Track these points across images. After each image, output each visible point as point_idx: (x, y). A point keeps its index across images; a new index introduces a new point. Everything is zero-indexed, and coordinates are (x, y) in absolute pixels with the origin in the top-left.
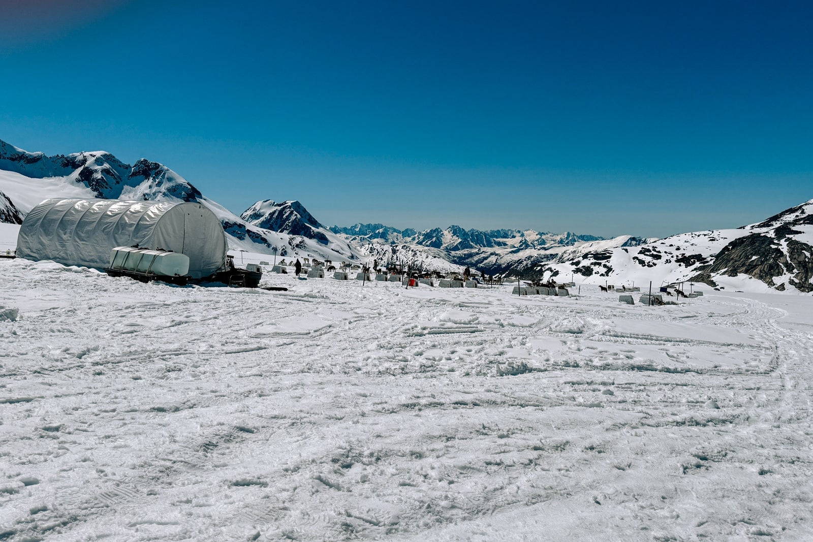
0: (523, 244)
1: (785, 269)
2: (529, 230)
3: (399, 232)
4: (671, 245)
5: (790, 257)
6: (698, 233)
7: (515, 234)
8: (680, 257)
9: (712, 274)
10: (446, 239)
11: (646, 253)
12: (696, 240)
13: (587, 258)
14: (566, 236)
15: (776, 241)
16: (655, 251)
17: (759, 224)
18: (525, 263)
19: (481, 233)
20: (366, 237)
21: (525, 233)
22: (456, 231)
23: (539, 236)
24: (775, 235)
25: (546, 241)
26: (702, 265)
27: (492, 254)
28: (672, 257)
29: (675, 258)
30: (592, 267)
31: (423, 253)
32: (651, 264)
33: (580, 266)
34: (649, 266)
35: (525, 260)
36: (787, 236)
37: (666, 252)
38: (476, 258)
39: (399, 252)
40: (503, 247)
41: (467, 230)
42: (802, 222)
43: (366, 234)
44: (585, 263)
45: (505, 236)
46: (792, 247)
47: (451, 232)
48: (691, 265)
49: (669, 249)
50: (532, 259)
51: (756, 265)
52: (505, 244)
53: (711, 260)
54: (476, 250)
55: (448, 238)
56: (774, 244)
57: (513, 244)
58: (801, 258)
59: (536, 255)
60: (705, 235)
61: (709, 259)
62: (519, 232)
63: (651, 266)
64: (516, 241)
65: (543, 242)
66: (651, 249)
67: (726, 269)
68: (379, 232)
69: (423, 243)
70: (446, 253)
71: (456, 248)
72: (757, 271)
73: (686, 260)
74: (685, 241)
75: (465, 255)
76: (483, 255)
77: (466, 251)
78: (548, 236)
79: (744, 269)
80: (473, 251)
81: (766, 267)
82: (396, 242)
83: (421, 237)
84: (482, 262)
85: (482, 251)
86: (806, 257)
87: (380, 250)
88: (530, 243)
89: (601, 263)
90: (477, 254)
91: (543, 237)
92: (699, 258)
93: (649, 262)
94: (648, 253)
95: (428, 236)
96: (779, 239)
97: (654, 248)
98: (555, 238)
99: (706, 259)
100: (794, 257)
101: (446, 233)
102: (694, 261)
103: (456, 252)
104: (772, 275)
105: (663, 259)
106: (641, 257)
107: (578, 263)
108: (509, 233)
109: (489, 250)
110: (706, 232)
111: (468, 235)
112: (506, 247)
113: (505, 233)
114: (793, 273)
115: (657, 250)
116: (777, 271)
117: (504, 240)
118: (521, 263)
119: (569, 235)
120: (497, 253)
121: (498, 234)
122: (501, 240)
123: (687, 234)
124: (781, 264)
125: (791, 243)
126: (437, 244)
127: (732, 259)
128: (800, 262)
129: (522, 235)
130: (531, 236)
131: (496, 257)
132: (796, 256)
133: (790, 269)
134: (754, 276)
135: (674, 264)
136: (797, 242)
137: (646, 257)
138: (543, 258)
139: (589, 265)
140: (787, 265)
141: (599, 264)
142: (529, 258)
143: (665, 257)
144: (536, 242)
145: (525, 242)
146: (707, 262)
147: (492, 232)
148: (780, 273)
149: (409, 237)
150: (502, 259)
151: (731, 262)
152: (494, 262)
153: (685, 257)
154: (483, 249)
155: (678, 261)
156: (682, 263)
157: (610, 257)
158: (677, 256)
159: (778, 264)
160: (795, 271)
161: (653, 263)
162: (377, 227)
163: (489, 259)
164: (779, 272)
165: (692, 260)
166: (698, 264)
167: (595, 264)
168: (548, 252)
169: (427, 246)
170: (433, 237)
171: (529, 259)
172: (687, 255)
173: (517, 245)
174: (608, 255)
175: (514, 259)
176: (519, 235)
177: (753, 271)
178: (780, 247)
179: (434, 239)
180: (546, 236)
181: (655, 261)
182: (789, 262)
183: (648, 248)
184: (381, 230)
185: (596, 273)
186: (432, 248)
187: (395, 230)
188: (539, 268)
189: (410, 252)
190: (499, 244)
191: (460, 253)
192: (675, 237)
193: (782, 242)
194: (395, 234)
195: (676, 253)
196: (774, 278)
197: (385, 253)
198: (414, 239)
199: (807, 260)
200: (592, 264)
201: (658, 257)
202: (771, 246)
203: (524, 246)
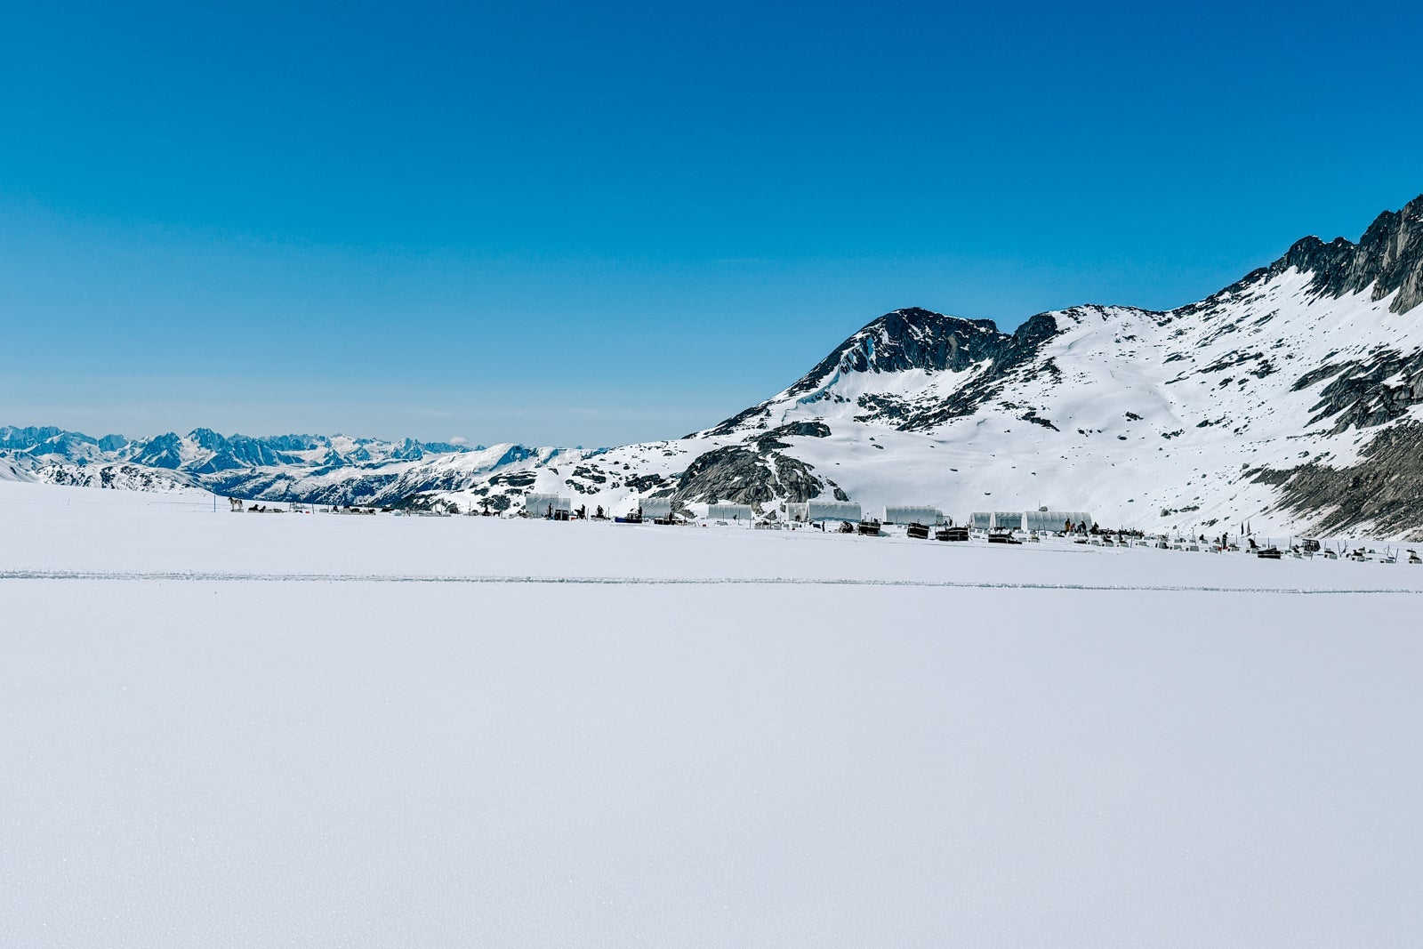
0: (331, 459)
1: (774, 492)
2: (339, 435)
3: (93, 441)
4: (617, 463)
5: (779, 477)
6: (648, 445)
7: (315, 442)
8: (631, 479)
9: (686, 502)
10: (187, 453)
11: (584, 474)
12: (646, 455)
13: (497, 483)
14: (404, 445)
15: (761, 457)
16: (596, 471)
17: (714, 429)
18: (341, 491)
19: (253, 441)
20: (26, 451)
21: (334, 440)
22: (205, 438)
23: (357, 446)
24: (760, 449)
25: (370, 453)
26: (661, 489)
27: (279, 477)
28: (621, 479)
29: (624, 481)
30: (509, 496)
31: (163, 481)
32: (592, 489)
33: (489, 495)
34: (590, 492)
35: (342, 486)
36: (773, 450)
37: (611, 473)
38: (249, 485)
39: (116, 478)
40: (295, 464)
41: (226, 437)
42: (785, 431)
43: (25, 447)
44: (498, 490)
45: (298, 445)
46: (782, 464)
47: (196, 441)
48: (646, 489)
49: (615, 469)
50: (354, 484)
51: (739, 489)
52: (299, 460)
53: (673, 482)
54: (248, 471)
55: (191, 452)
56: (759, 460)
57: (312, 458)
58: (793, 478)
59: (360, 477)
60: (658, 448)
61: (669, 481)
62: (322, 438)
63: (594, 493)
64: (319, 454)
65: (366, 456)
66: (591, 469)
67: (703, 494)
68: (52, 441)
69: (143, 461)
70: (191, 477)
71: (207, 469)
72: (741, 495)
73: (639, 483)
74: (633, 457)
75: (226, 479)
76: (262, 480)
77: (228, 474)
78: (374, 444)
79: (725, 493)
80: (240, 474)
81: (752, 490)
82: (87, 459)
83: (138, 451)
84: (262, 491)
85: (258, 472)
86: (798, 477)
87: (76, 476)
88: (342, 457)
89: (521, 491)
90: (249, 478)
91: (366, 447)
92: (656, 479)
93: (590, 487)
94: (587, 475)
95: (152, 448)
96: (765, 453)
97: (594, 467)
98: (385, 447)
99: (664, 481)
100: (784, 476)
101: (186, 441)
102: (650, 484)
103: (210, 475)
104: (760, 500)
105: (609, 483)
106: (578, 479)
107: (484, 491)
108: (305, 442)
109: (273, 471)
110: (659, 444)
111: (229, 445)
112: (302, 464)
113: (298, 442)
114: (784, 497)
115: (599, 469)
116: (765, 495)
117: (296, 452)
118: (334, 491)
119: (408, 441)
120: (287, 475)
121: (283, 442)
122: (291, 453)
123: (634, 446)
124: (769, 487)
125: (780, 460)
126: (172, 462)
127: (709, 481)
128: (791, 484)
129: (328, 445)
130: (344, 446)
131: (288, 482)
132: (787, 475)
133: (780, 491)
134: (738, 502)
135: (623, 489)
136: (787, 459)
137: (583, 479)
138: (373, 483)
139: (503, 493)
140: (776, 487)
141: (519, 492)
142: (349, 482)
143: (610, 480)
144: (353, 456)
145: (334, 456)
146: (668, 485)
147: (273, 439)
148: (768, 499)
149: (113, 449)
150: (298, 486)
151: (708, 485)
152: (284, 490)
153: (637, 479)
154: (259, 469)
155: (628, 484)
156: (634, 488)
157: (533, 481)
158: (627, 478)
159: (766, 487)
160: (787, 494)
161: (596, 488)
162: (46, 432)
163: (275, 486)
164: (768, 497)
165: (647, 483)
166: (655, 489)
167: (512, 492)
168: (381, 472)
169: (151, 465)
170: (162, 450)
171: (348, 484)
172: (640, 475)
173: (321, 461)
174: (530, 478)
175: (318, 484)
176: (323, 443)
177: (736, 496)
178: (767, 465)
179: (164, 453)
180: (370, 445)
181: (598, 486)
182: (779, 483)
183: (585, 467)
184: (56, 439)
185: (515, 505)
186: (163, 470)
187: (84, 438)
188: (422, 500)
189: (138, 478)
190: (287, 460)
191: (216, 476)
192: (617, 451)
193: (769, 457)
194: (86, 444)
195: (625, 473)
196: (762, 504)
197: (87, 482)
198: (123, 454)
199: (799, 480)
200: (507, 491)
201: (601, 480)
202: (757, 463)
203: (332, 462)
